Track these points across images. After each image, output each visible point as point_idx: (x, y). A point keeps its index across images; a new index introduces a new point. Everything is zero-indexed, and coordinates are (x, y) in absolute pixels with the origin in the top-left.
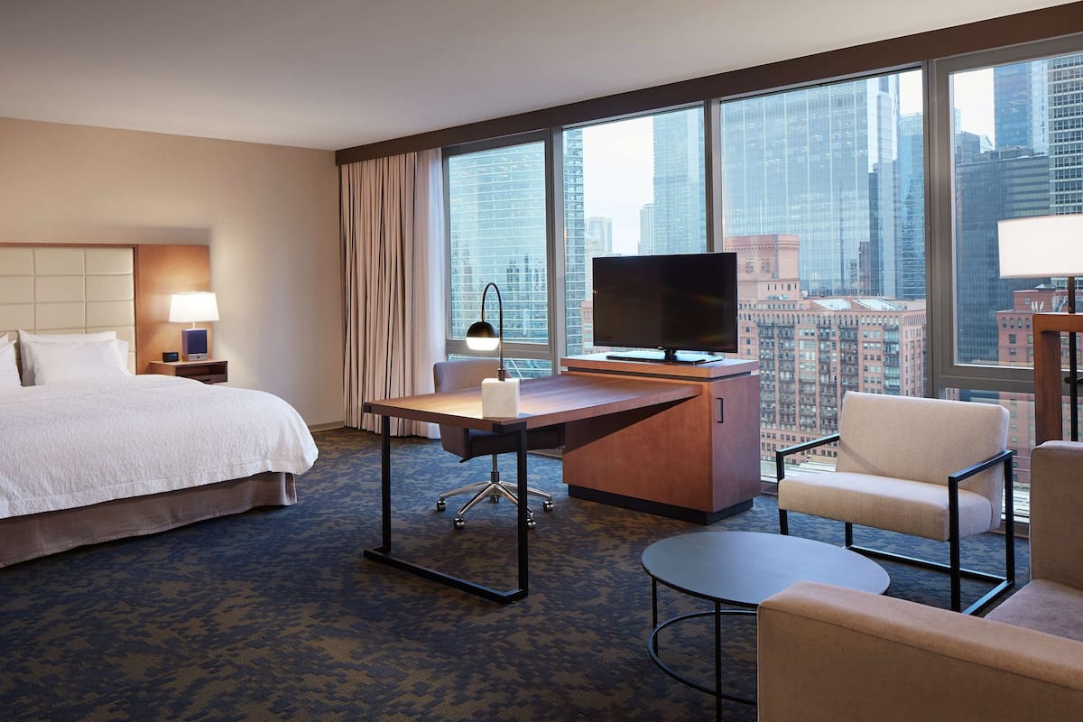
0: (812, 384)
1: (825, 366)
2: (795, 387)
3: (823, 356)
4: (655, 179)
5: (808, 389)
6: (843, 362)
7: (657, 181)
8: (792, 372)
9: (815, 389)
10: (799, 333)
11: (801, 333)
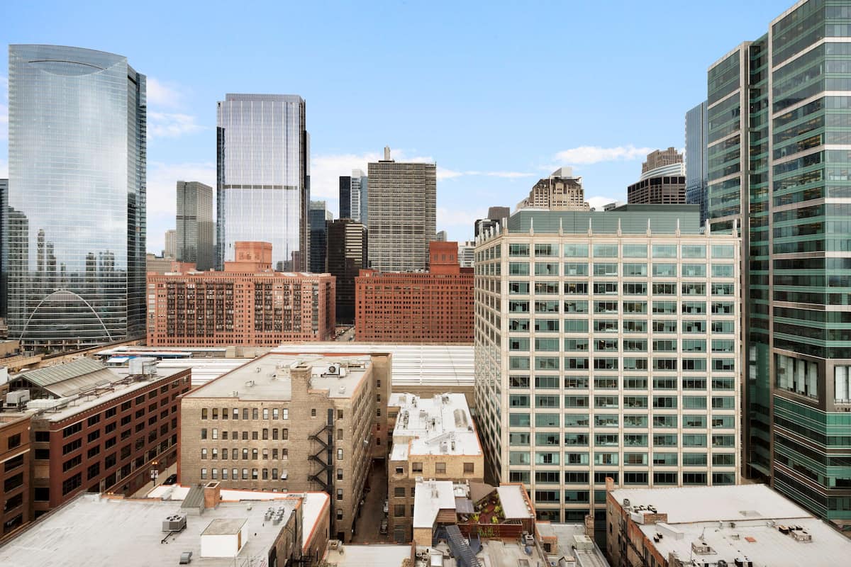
0: (281, 310)
1: (286, 302)
2: (272, 312)
3: (286, 297)
4: (177, 216)
5: (278, 313)
6: (295, 299)
7: (179, 218)
8: (271, 305)
9: (282, 312)
10: (275, 287)
11: (276, 287)
